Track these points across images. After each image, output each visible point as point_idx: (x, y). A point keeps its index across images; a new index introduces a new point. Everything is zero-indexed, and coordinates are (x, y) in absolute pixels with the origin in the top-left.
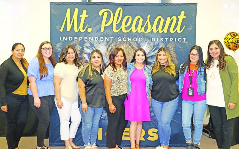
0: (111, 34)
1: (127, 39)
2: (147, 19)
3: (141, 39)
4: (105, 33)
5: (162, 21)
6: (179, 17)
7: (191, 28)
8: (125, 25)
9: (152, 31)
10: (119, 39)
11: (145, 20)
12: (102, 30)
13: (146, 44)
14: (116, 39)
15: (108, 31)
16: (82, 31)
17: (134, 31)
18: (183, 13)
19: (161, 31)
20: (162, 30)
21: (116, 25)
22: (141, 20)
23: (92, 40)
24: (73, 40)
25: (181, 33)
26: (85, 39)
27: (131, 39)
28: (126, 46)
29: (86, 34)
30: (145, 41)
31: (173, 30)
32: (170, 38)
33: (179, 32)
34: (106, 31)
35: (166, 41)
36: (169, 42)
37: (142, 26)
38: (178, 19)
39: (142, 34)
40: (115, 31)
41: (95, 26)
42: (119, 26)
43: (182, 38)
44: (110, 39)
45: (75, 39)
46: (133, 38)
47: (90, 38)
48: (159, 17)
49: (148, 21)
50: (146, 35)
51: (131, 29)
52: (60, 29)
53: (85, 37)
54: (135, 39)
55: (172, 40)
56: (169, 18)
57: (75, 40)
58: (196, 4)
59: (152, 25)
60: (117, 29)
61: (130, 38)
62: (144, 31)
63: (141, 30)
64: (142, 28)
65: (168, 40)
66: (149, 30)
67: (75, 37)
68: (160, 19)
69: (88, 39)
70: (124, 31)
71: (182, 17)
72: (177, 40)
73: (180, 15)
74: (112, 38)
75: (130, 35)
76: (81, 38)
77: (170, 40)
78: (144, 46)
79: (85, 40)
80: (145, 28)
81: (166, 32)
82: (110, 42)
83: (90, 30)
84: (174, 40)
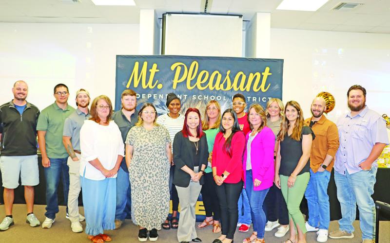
0: (185, 91)
1: (203, 97)
2: (226, 75)
3: (219, 98)
4: (178, 90)
5: (244, 77)
6: (263, 74)
7: (277, 87)
8: (202, 80)
9: (232, 89)
10: (194, 97)
11: (224, 76)
12: (174, 87)
13: (226, 103)
14: (190, 97)
15: (181, 88)
16: (151, 87)
17: (211, 88)
18: (268, 69)
19: (242, 89)
20: (244, 88)
21: (191, 81)
22: (220, 76)
23: (162, 98)
24: (141, 97)
25: (266, 91)
26: (154, 96)
27: (207, 98)
28: (201, 105)
29: (156, 90)
30: (224, 100)
31: (257, 88)
32: (254, 98)
33: (263, 90)
34: (179, 87)
35: (249, 100)
36: (252, 102)
37: (221, 83)
38: (262, 76)
39: (220, 91)
40: (189, 88)
41: (166, 82)
42: (193, 82)
43: (267, 98)
44: (183, 97)
45: (143, 96)
46: (209, 96)
47: (160, 95)
48: (241, 73)
49: (228, 77)
50: (225, 93)
51: (208, 86)
52: (126, 85)
53: (154, 95)
54: (212, 98)
55: (255, 100)
56: (251, 74)
57: (143, 98)
58: (282, 61)
59: (232, 82)
60: (191, 86)
61: (206, 96)
62: (222, 89)
63: (219, 87)
64: (221, 85)
65: (251, 99)
66: (229, 88)
67: (143, 95)
68: (241, 75)
69: (158, 97)
70: (200, 88)
71: (266, 73)
72: (261, 100)
73: (264, 72)
74: (186, 96)
75: (206, 92)
76: (149, 96)
77: (253, 100)
78: (223, 105)
79: (154, 98)
80: (224, 85)
81: (248, 90)
82: (183, 101)
83: (160, 86)
84: (257, 100)
